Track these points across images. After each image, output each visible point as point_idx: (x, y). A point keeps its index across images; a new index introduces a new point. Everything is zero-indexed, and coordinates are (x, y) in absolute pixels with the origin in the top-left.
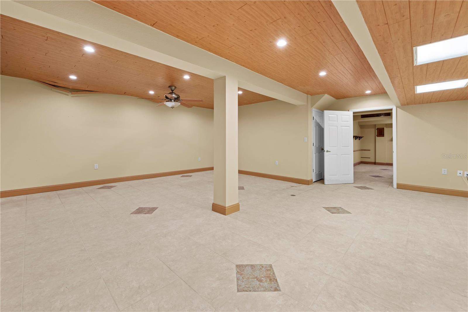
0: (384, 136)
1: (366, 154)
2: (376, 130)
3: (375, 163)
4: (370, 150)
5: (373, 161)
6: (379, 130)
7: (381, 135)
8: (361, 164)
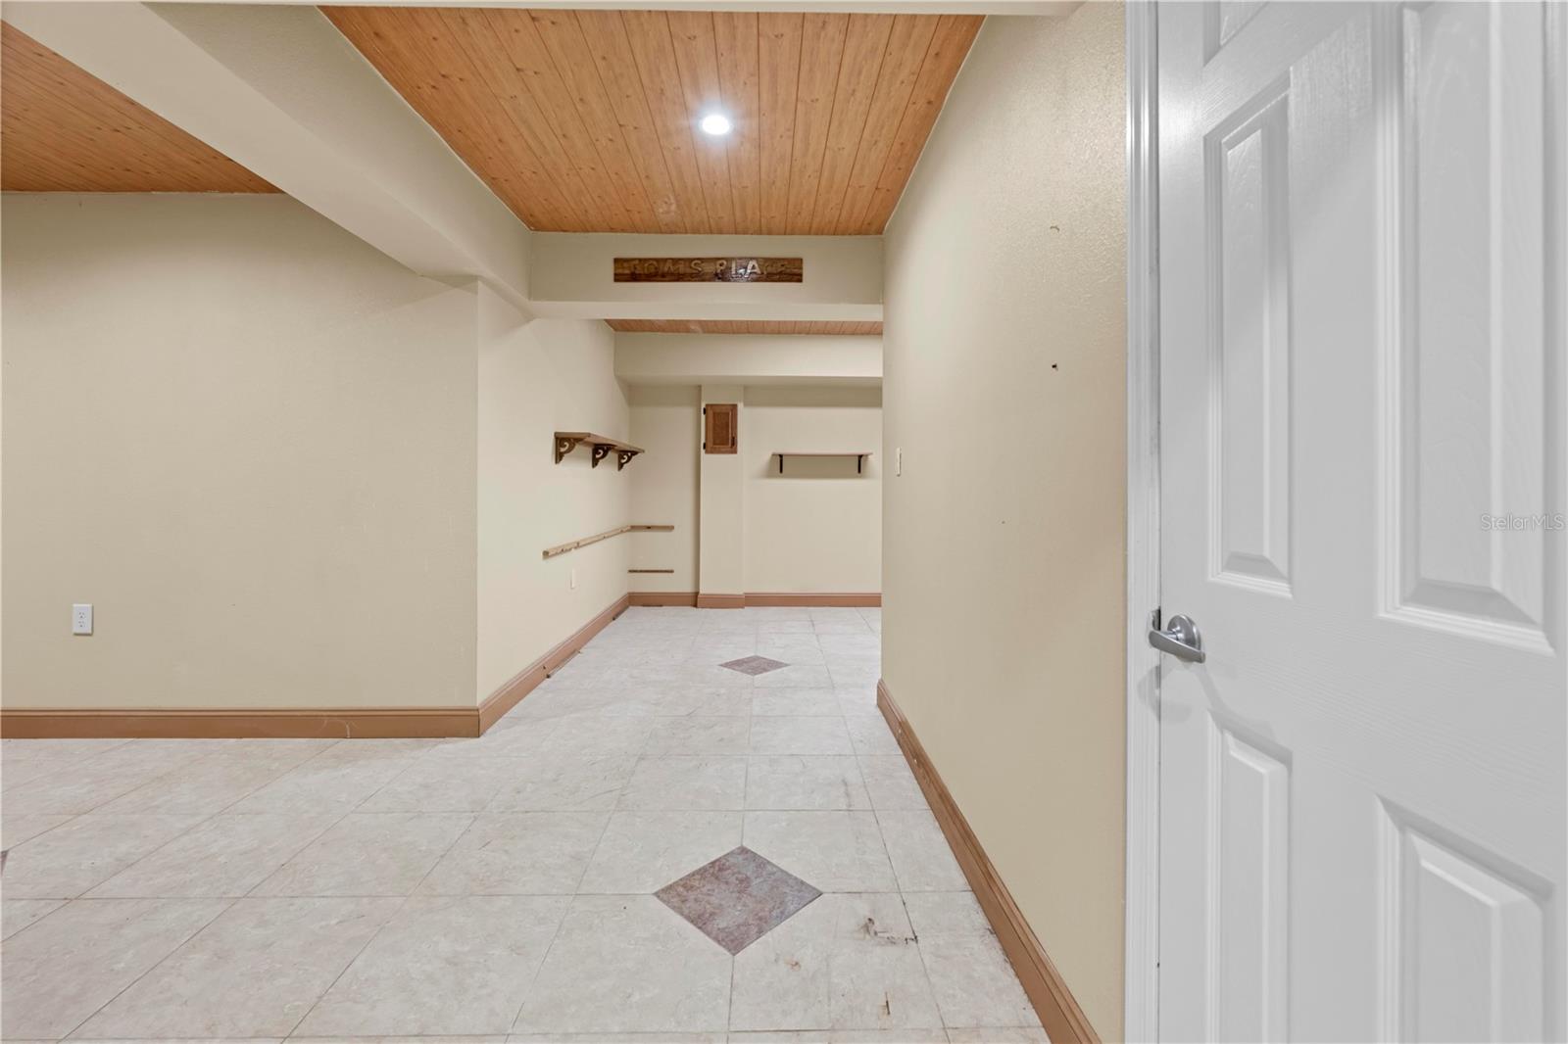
0: (735, 452)
2: (703, 417)
3: (695, 600)
4: (670, 528)
5: (687, 588)
6: (714, 414)
7: (723, 444)
8: (631, 607)
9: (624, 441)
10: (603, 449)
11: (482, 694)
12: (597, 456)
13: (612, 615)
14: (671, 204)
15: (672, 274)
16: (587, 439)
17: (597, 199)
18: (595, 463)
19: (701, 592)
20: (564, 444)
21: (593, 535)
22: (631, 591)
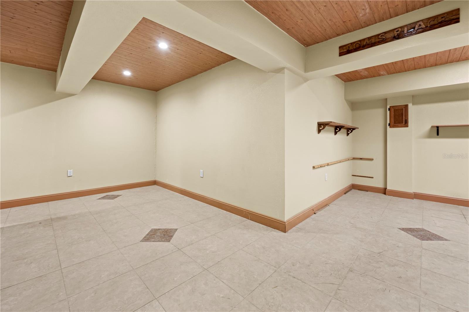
0: (407, 126)
1: (364, 168)
2: (388, 112)
3: (384, 191)
4: (372, 160)
5: (381, 185)
6: (394, 110)
7: (399, 123)
8: (353, 190)
9: (350, 124)
10: (339, 128)
11: (287, 217)
12: (337, 131)
13: (345, 192)
14: (366, 9)
15: (368, 45)
16: (331, 124)
17: (329, 22)
18: (336, 133)
19: (388, 188)
20: (321, 126)
21: (335, 161)
22: (353, 183)
